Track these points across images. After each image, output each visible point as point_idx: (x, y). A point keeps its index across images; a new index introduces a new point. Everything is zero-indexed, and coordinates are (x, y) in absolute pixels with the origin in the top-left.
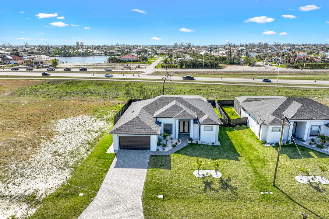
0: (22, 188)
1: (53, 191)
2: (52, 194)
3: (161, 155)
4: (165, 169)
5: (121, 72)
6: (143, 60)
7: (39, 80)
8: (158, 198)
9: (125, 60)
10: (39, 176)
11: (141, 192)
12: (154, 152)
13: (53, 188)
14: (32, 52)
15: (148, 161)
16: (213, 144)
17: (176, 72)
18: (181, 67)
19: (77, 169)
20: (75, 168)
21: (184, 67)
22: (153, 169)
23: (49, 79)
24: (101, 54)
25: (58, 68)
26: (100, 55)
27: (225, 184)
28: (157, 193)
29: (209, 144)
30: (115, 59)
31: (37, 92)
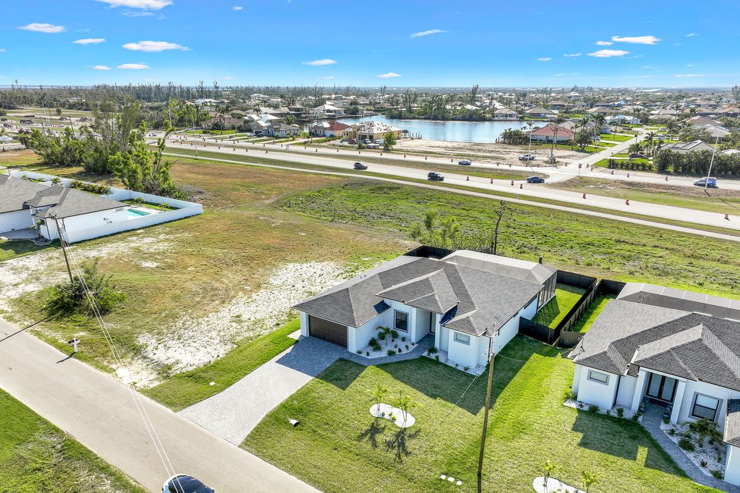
0: (167, 354)
1: (191, 369)
2: (188, 371)
3: (354, 363)
4: (337, 386)
5: (499, 172)
6: (580, 141)
7: (337, 176)
8: (287, 423)
9: (539, 138)
10: (193, 344)
11: (275, 406)
12: (352, 354)
13: (194, 365)
14: (382, 108)
15: (328, 365)
16: (466, 369)
17: (631, 184)
18: (662, 170)
19: (240, 348)
20: (239, 346)
21: (671, 169)
22: (321, 381)
23: (353, 177)
24: (511, 115)
25: (393, 150)
26: (508, 118)
27: (401, 439)
28: (292, 416)
29: (458, 368)
30: (517, 135)
31: (313, 202)
